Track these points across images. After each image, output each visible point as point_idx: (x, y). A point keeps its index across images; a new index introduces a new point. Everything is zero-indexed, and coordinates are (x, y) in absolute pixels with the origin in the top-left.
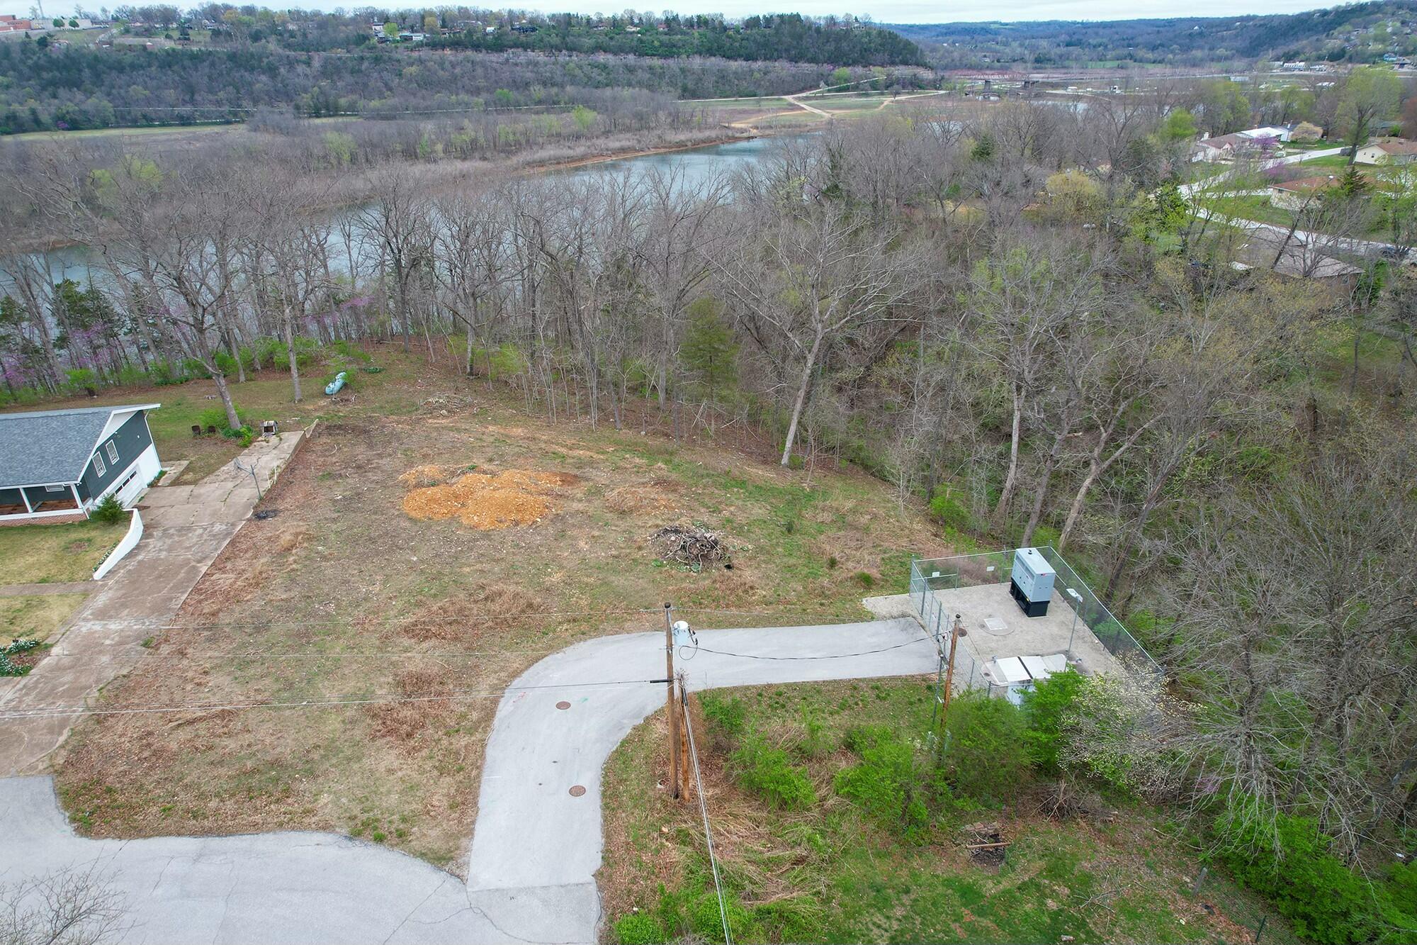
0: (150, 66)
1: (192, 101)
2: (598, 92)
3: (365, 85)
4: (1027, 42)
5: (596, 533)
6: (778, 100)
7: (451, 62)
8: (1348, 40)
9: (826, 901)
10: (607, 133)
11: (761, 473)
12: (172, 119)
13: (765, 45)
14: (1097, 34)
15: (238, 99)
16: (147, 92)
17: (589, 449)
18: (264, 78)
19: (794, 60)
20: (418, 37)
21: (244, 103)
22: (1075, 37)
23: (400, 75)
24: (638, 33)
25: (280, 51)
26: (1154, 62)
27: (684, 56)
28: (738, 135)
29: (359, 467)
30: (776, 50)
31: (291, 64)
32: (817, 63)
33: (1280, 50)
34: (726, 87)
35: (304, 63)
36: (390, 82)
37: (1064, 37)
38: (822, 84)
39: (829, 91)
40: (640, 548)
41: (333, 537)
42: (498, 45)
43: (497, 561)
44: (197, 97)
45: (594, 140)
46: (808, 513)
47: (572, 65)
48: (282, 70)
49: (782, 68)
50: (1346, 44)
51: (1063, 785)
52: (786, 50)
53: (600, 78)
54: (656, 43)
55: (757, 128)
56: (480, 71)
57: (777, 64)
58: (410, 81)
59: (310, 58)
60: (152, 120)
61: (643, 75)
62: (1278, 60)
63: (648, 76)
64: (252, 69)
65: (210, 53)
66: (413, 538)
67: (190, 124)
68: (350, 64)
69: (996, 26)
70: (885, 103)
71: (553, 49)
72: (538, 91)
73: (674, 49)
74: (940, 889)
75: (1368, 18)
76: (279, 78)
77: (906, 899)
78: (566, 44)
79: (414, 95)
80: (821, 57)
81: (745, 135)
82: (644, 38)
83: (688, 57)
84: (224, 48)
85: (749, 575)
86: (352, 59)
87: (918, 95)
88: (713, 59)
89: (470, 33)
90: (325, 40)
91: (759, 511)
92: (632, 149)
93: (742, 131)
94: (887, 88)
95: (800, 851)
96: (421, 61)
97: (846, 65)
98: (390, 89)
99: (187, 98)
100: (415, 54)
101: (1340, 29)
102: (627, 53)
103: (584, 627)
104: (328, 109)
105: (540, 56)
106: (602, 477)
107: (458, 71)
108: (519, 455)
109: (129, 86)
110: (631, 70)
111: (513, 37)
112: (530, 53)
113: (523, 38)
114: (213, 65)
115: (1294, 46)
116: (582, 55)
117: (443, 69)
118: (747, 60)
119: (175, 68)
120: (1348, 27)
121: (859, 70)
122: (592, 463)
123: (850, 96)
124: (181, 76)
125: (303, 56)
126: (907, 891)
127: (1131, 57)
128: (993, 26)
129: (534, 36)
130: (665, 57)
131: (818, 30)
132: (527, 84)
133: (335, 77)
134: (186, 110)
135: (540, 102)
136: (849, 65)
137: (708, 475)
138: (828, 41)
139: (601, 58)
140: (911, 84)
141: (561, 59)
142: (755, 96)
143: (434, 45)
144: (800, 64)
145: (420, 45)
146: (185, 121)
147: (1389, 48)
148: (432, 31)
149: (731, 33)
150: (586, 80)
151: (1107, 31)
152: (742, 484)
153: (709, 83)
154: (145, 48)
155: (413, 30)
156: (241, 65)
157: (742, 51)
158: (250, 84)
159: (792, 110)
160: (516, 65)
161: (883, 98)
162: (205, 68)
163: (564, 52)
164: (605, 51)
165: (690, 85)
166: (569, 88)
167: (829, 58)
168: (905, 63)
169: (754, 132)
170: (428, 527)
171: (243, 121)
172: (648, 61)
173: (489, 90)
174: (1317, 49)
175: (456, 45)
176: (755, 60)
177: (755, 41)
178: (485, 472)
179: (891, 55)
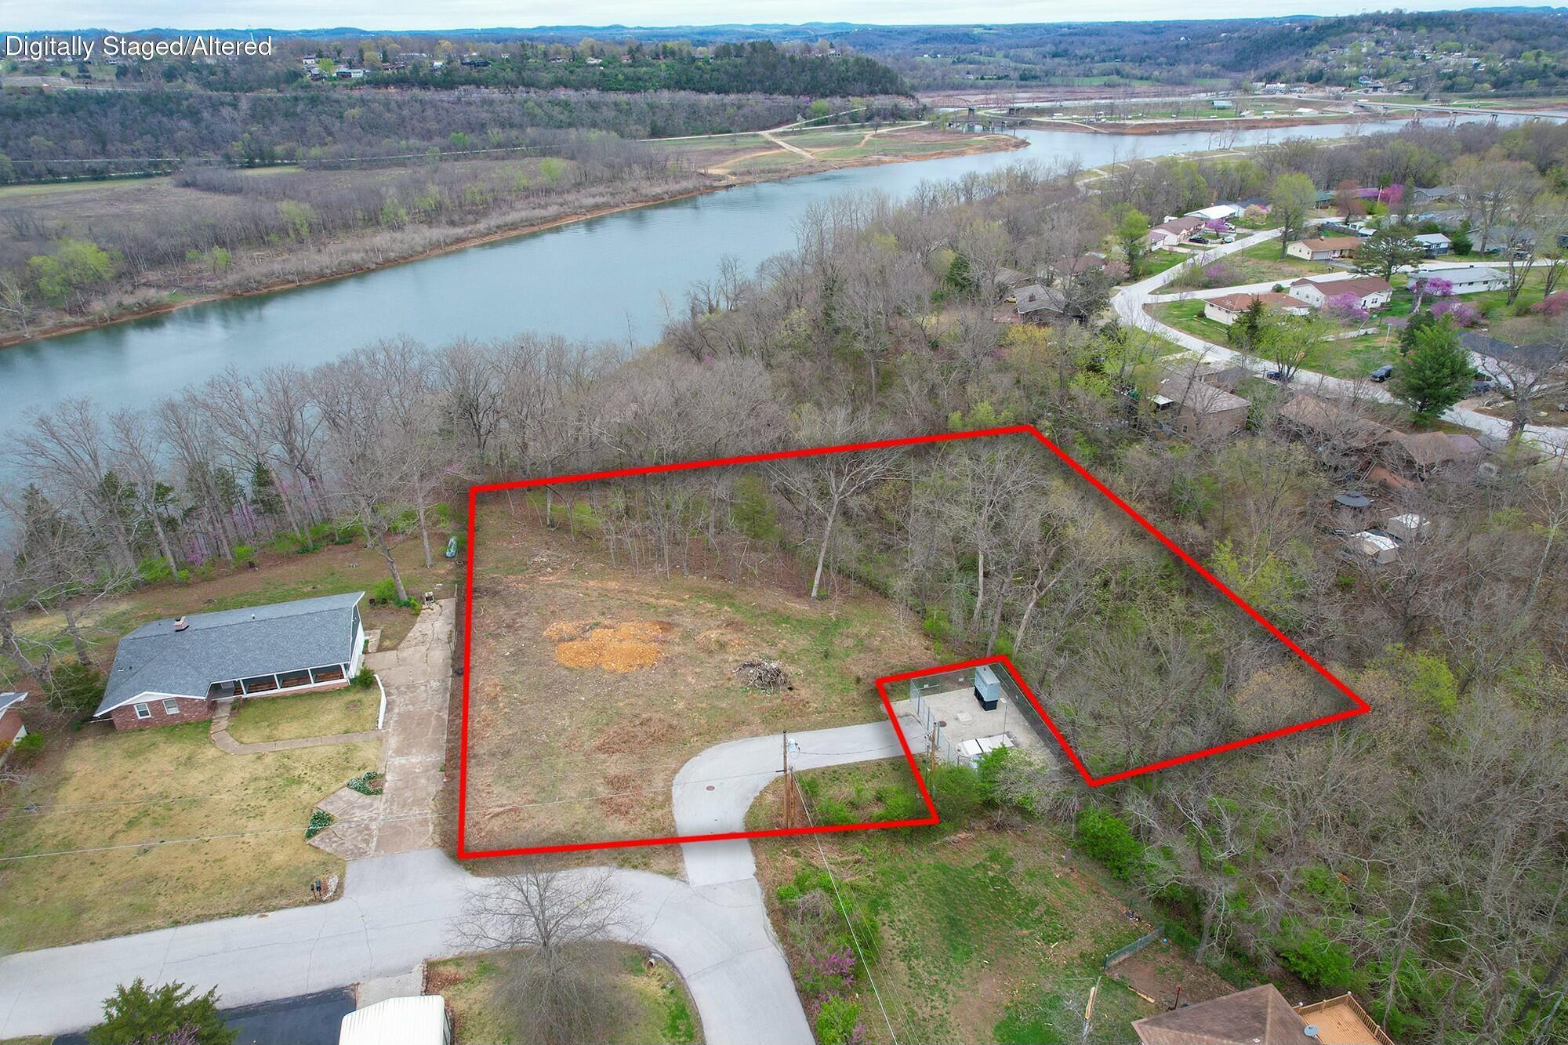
0: (50, 111)
1: (104, 152)
2: (561, 134)
3: (304, 130)
4: (1012, 52)
5: (698, 670)
6: (754, 136)
7: (397, 102)
8: (1325, 61)
9: (874, 880)
10: (578, 186)
11: (797, 606)
12: (84, 173)
13: (736, 77)
14: (1083, 43)
15: (158, 148)
16: (50, 143)
17: (671, 598)
18: (185, 124)
19: (768, 91)
20: (357, 74)
21: (166, 153)
22: (1062, 47)
23: (341, 117)
24: (600, 65)
25: (201, 92)
26: (1141, 78)
27: (651, 91)
28: (716, 184)
29: (509, 626)
30: (749, 81)
31: (215, 106)
32: (793, 95)
33: (1262, 71)
34: (698, 123)
35: (230, 105)
36: (330, 126)
37: (1050, 48)
38: (799, 117)
39: (807, 125)
40: (729, 679)
41: (519, 685)
42: (447, 81)
43: (638, 696)
44: (109, 147)
45: (566, 196)
46: (837, 641)
47: (531, 104)
48: (206, 114)
49: (756, 101)
50: (1324, 65)
51: (1000, 812)
52: (760, 82)
53: (562, 117)
54: (621, 77)
55: (734, 174)
56: (430, 112)
57: (750, 96)
58: (353, 125)
59: (236, 98)
60: (59, 175)
61: (609, 113)
62: (1260, 80)
63: (614, 114)
64: (170, 114)
65: (120, 96)
66: (575, 683)
67: (104, 179)
68: (282, 105)
69: (980, 30)
70: (867, 138)
71: (508, 85)
72: (495, 134)
73: (640, 83)
74: (932, 870)
75: (1344, 37)
76: (203, 124)
77: (914, 876)
78: (523, 79)
79: (359, 140)
80: (797, 88)
81: (724, 183)
82: (607, 71)
83: (655, 91)
84: (134, 88)
85: (804, 693)
86: (285, 100)
87: (901, 127)
88: (682, 93)
89: (416, 69)
90: (251, 77)
91: (803, 642)
92: (607, 206)
93: (719, 178)
94: (869, 119)
95: (857, 857)
96: (363, 102)
97: (824, 96)
98: (330, 134)
99: (98, 148)
100: (356, 93)
101: (1318, 48)
102: (589, 88)
103: (708, 738)
104: (263, 159)
105: (495, 94)
106: (687, 621)
107: (406, 112)
108: (622, 607)
109: (28, 136)
110: (594, 106)
111: (464, 73)
112: (484, 90)
113: (475, 74)
114: (124, 109)
115: (1274, 67)
116: (541, 92)
117: (389, 110)
118: (718, 93)
119: (80, 113)
120: (1326, 47)
121: (838, 101)
122: (677, 611)
123: (830, 130)
124: (87, 123)
125: (227, 96)
126: (915, 873)
127: (1118, 73)
128: (976, 31)
129: (488, 70)
130: (632, 91)
131: (792, 60)
132: (483, 126)
133: (267, 121)
134: (98, 162)
135: (499, 146)
136: (827, 96)
137: (762, 614)
138: (803, 71)
139: (562, 94)
140: (893, 115)
141: (517, 96)
142: (729, 132)
143: (377, 83)
144: (775, 96)
145: (360, 83)
146: (98, 176)
147: (1364, 71)
148: (373, 67)
149: (700, 64)
150: (546, 119)
151: (1093, 40)
152: (787, 619)
153: (679, 119)
154: (41, 91)
155: (351, 65)
156: (157, 110)
157: (714, 84)
158: (171, 131)
159: (770, 149)
160: (469, 103)
161: (864, 132)
162: (115, 113)
163: (520, 88)
164: (566, 87)
165: (660, 123)
166: (529, 130)
167: (805, 89)
168: (885, 92)
169: (733, 179)
170: (583, 674)
171: (167, 174)
172: (612, 97)
173: (443, 134)
174: (1297, 70)
175: (401, 82)
176: (727, 92)
177: (727, 73)
178: (606, 627)
179: (870, 85)
